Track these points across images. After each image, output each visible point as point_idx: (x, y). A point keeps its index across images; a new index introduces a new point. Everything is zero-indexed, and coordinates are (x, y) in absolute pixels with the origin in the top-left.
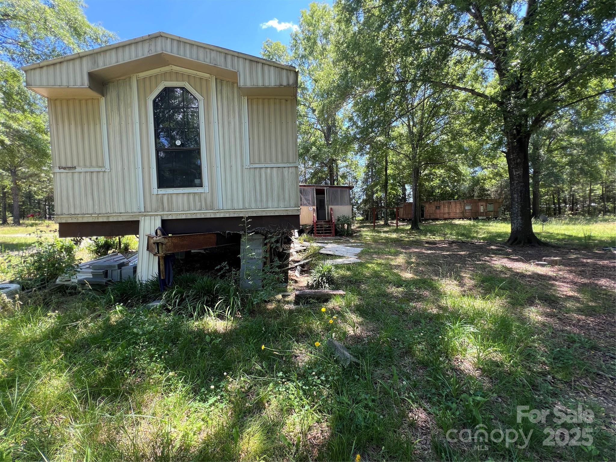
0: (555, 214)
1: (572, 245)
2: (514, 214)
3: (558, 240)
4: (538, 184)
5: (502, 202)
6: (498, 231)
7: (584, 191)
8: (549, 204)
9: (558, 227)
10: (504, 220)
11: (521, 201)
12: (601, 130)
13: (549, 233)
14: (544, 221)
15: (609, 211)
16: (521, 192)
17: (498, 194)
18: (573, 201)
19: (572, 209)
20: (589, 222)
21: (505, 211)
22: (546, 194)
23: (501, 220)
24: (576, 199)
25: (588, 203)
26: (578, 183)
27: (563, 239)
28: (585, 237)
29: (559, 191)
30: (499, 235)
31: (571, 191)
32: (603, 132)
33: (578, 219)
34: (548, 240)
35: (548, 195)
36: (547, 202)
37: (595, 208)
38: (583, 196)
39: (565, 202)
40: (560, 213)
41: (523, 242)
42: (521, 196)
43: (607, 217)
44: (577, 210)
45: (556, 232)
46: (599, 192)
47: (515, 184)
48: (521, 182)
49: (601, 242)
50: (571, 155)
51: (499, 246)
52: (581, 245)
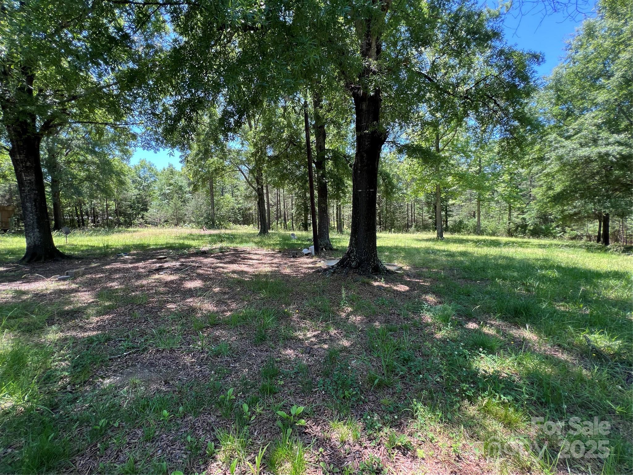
0: (79, 226)
1: (94, 255)
2: (29, 225)
3: (82, 251)
4: (59, 194)
5: (13, 210)
6: (9, 247)
7: (102, 206)
8: (72, 215)
9: (82, 238)
10: (18, 233)
11: (36, 211)
12: (110, 155)
13: (73, 245)
14: (67, 233)
15: (121, 224)
16: (35, 200)
17: (6, 200)
18: (94, 214)
19: (93, 221)
20: (107, 233)
21: (18, 221)
22: (69, 205)
23: (14, 233)
24: (97, 212)
25: (106, 216)
26: (97, 198)
27: (87, 250)
28: (104, 246)
29: (80, 204)
30: (11, 252)
31: (91, 204)
32: (111, 157)
33: (99, 230)
34: (72, 253)
35: (70, 207)
36: (70, 214)
37: (112, 221)
38: (101, 210)
39: (87, 214)
40: (84, 225)
41: (43, 257)
42: (35, 205)
43: (120, 228)
44: (98, 222)
45: (80, 243)
46: (113, 208)
47: (26, 191)
48: (34, 190)
49: (117, 250)
50: (88, 170)
51: (11, 266)
52: (101, 254)
